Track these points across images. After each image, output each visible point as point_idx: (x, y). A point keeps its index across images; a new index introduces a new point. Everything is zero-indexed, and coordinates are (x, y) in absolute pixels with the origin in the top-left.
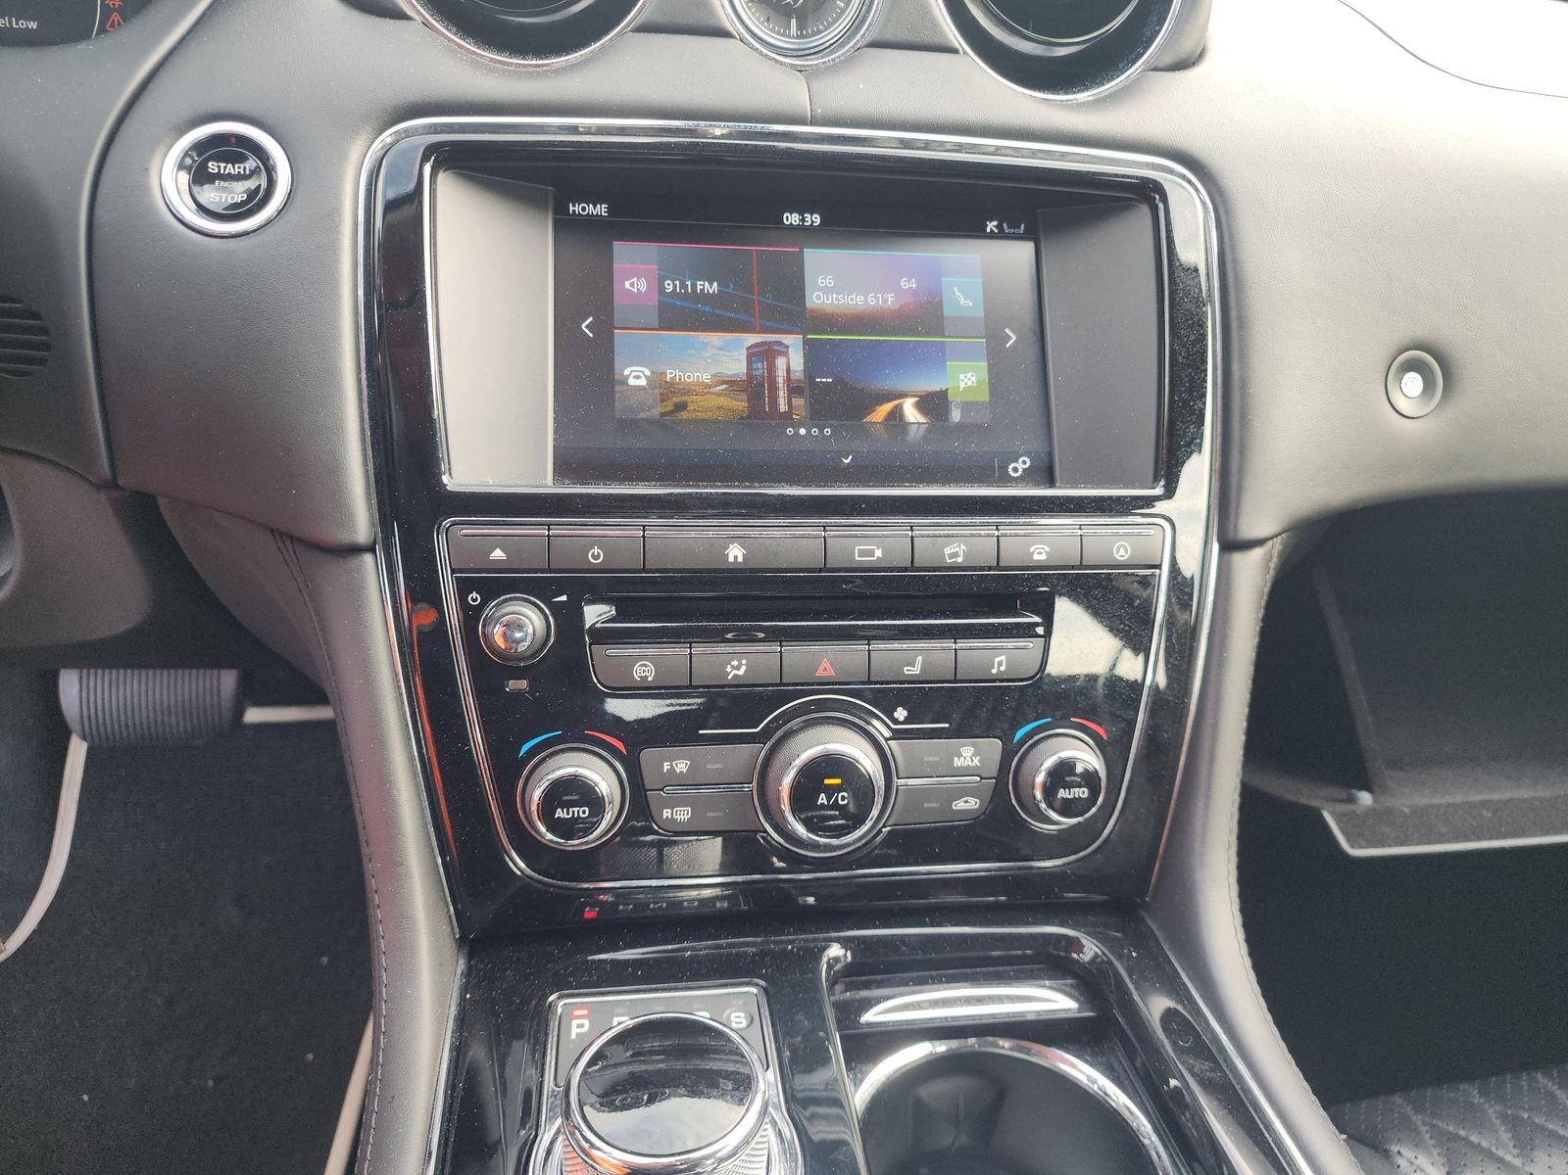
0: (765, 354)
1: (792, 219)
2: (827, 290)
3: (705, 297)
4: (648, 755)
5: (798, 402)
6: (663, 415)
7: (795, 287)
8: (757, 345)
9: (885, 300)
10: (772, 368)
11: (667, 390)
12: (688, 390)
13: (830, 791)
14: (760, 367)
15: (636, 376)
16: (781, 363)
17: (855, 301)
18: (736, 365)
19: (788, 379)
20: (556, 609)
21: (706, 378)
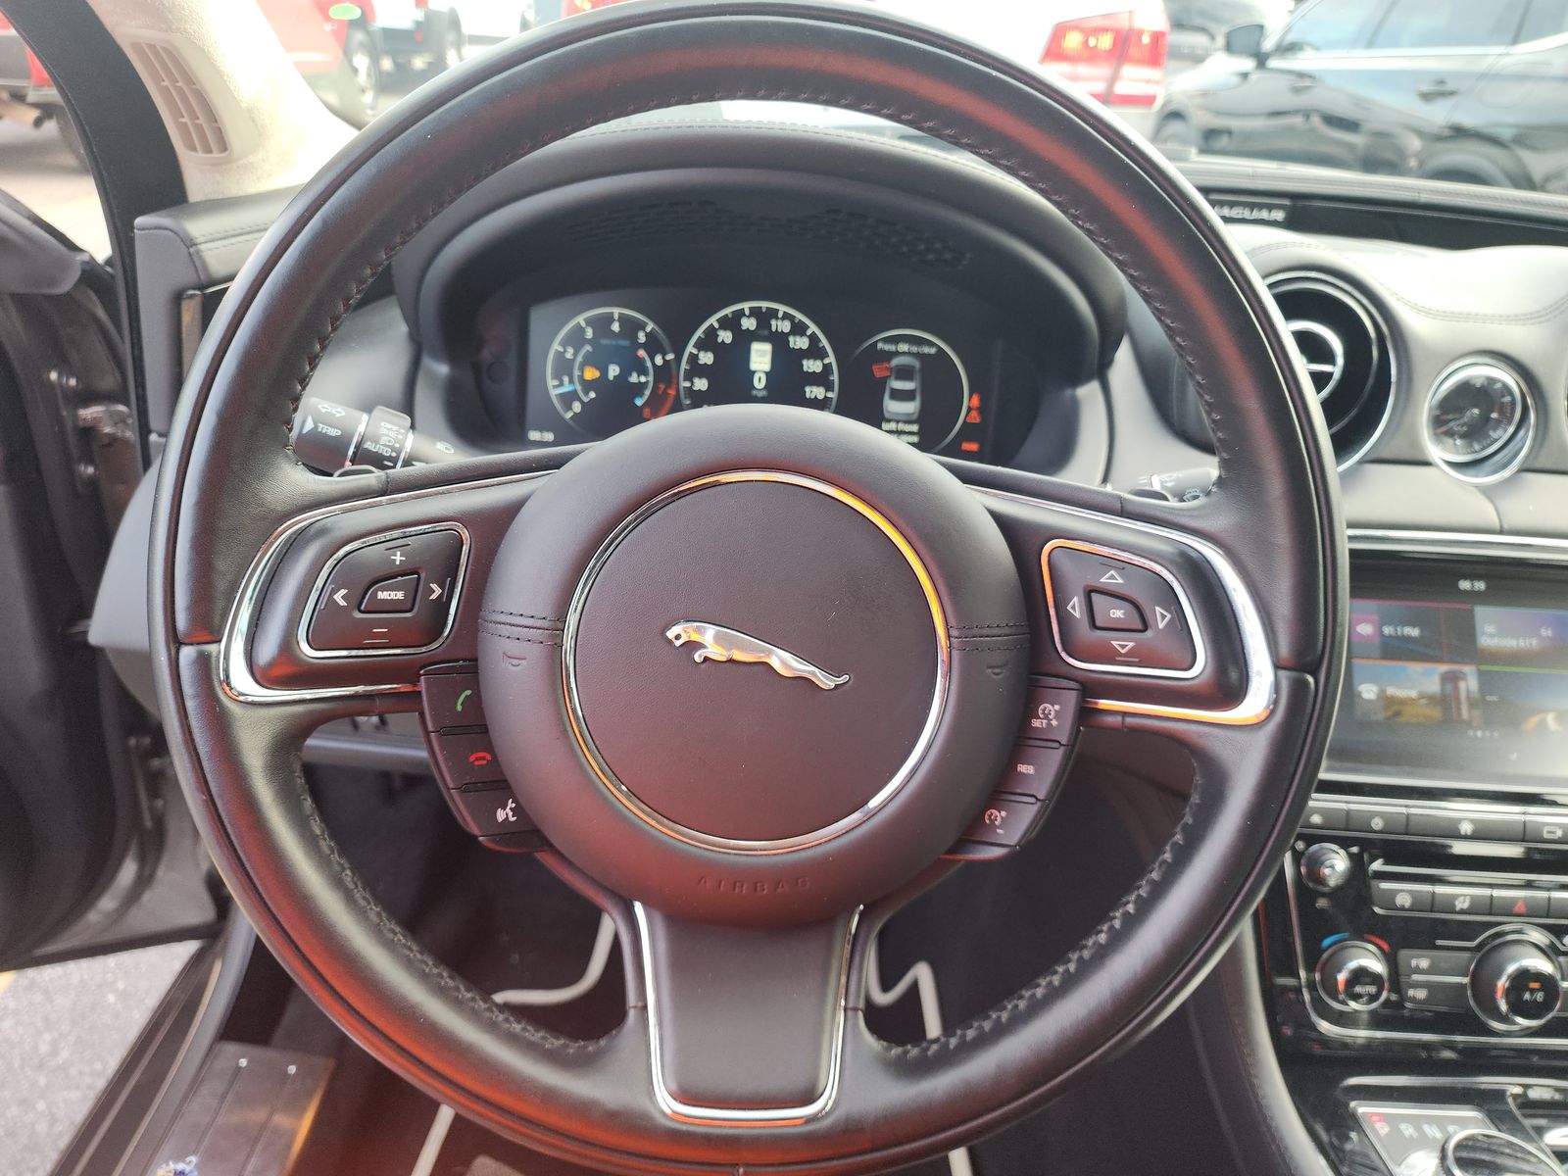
0: (1451, 679)
1: (1465, 585)
2: (1492, 636)
3: (1408, 639)
4: (1403, 954)
5: (1476, 713)
6: (1388, 718)
7: (1469, 633)
8: (1446, 673)
9: (1531, 644)
10: (1456, 689)
11: (1388, 702)
12: (1403, 702)
13: (1533, 991)
14: (1449, 688)
15: (1368, 691)
16: (1462, 685)
17: (1511, 643)
18: (1433, 686)
19: (1469, 698)
20: (1351, 856)
21: (1413, 694)
